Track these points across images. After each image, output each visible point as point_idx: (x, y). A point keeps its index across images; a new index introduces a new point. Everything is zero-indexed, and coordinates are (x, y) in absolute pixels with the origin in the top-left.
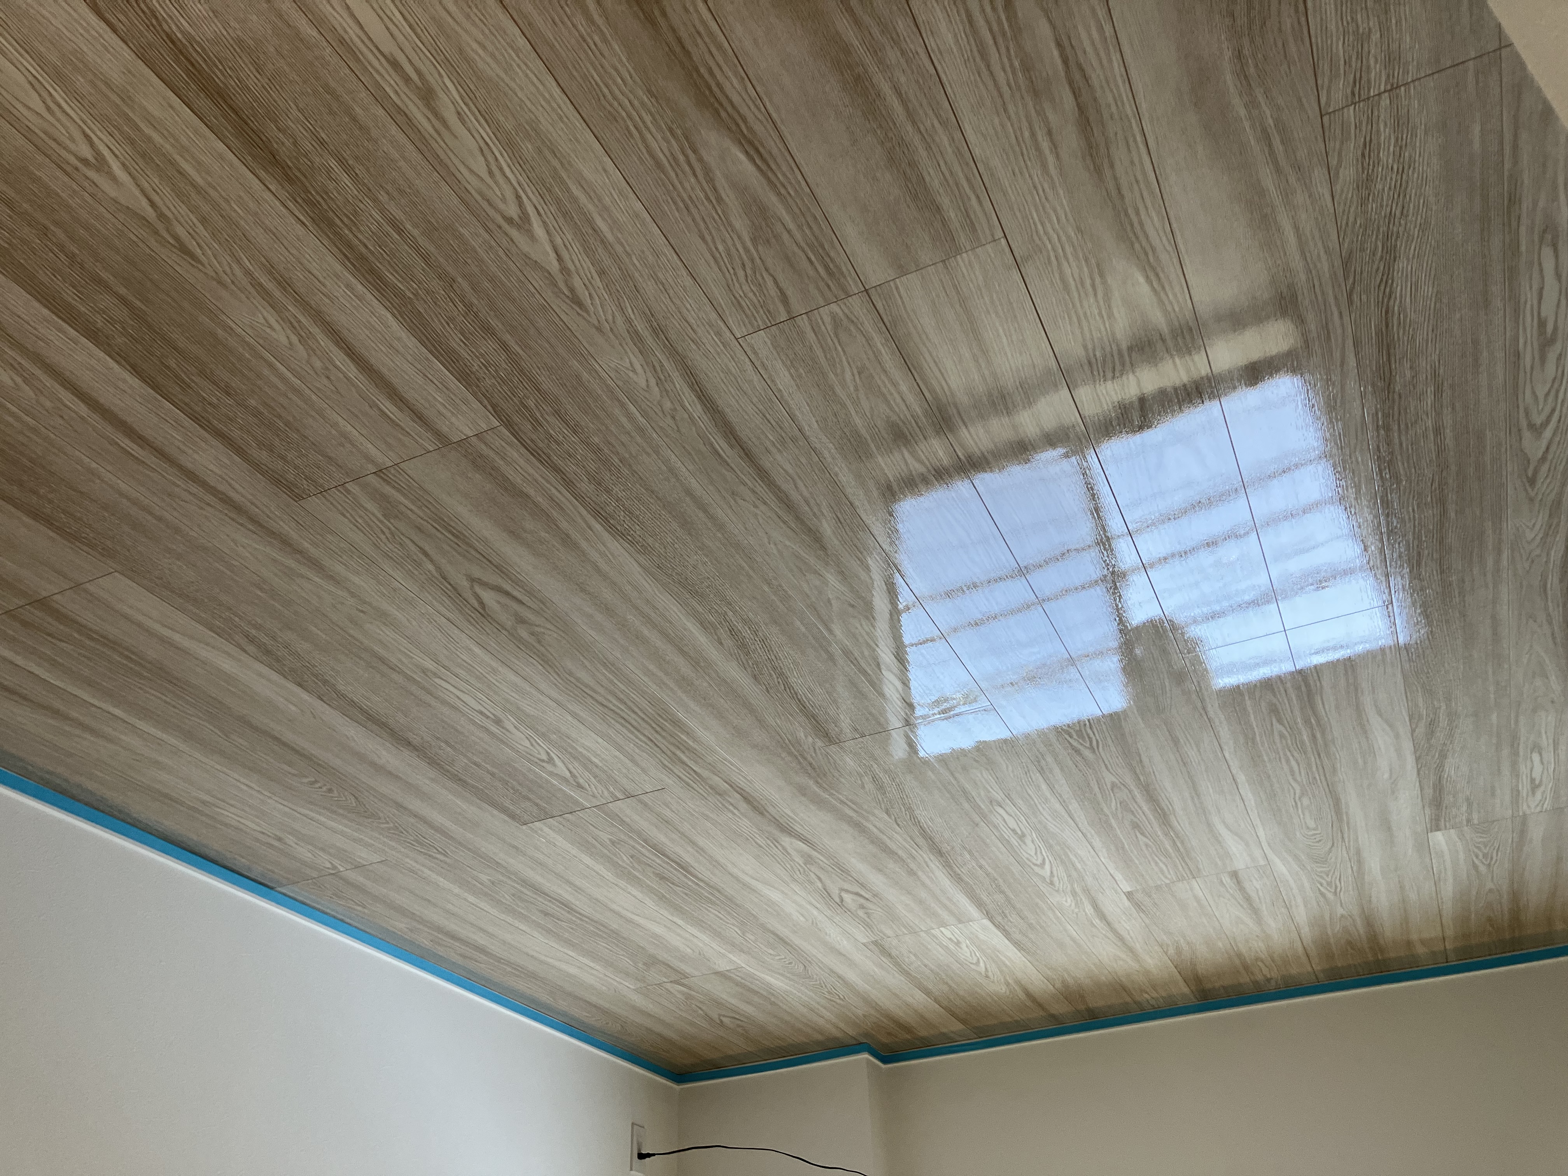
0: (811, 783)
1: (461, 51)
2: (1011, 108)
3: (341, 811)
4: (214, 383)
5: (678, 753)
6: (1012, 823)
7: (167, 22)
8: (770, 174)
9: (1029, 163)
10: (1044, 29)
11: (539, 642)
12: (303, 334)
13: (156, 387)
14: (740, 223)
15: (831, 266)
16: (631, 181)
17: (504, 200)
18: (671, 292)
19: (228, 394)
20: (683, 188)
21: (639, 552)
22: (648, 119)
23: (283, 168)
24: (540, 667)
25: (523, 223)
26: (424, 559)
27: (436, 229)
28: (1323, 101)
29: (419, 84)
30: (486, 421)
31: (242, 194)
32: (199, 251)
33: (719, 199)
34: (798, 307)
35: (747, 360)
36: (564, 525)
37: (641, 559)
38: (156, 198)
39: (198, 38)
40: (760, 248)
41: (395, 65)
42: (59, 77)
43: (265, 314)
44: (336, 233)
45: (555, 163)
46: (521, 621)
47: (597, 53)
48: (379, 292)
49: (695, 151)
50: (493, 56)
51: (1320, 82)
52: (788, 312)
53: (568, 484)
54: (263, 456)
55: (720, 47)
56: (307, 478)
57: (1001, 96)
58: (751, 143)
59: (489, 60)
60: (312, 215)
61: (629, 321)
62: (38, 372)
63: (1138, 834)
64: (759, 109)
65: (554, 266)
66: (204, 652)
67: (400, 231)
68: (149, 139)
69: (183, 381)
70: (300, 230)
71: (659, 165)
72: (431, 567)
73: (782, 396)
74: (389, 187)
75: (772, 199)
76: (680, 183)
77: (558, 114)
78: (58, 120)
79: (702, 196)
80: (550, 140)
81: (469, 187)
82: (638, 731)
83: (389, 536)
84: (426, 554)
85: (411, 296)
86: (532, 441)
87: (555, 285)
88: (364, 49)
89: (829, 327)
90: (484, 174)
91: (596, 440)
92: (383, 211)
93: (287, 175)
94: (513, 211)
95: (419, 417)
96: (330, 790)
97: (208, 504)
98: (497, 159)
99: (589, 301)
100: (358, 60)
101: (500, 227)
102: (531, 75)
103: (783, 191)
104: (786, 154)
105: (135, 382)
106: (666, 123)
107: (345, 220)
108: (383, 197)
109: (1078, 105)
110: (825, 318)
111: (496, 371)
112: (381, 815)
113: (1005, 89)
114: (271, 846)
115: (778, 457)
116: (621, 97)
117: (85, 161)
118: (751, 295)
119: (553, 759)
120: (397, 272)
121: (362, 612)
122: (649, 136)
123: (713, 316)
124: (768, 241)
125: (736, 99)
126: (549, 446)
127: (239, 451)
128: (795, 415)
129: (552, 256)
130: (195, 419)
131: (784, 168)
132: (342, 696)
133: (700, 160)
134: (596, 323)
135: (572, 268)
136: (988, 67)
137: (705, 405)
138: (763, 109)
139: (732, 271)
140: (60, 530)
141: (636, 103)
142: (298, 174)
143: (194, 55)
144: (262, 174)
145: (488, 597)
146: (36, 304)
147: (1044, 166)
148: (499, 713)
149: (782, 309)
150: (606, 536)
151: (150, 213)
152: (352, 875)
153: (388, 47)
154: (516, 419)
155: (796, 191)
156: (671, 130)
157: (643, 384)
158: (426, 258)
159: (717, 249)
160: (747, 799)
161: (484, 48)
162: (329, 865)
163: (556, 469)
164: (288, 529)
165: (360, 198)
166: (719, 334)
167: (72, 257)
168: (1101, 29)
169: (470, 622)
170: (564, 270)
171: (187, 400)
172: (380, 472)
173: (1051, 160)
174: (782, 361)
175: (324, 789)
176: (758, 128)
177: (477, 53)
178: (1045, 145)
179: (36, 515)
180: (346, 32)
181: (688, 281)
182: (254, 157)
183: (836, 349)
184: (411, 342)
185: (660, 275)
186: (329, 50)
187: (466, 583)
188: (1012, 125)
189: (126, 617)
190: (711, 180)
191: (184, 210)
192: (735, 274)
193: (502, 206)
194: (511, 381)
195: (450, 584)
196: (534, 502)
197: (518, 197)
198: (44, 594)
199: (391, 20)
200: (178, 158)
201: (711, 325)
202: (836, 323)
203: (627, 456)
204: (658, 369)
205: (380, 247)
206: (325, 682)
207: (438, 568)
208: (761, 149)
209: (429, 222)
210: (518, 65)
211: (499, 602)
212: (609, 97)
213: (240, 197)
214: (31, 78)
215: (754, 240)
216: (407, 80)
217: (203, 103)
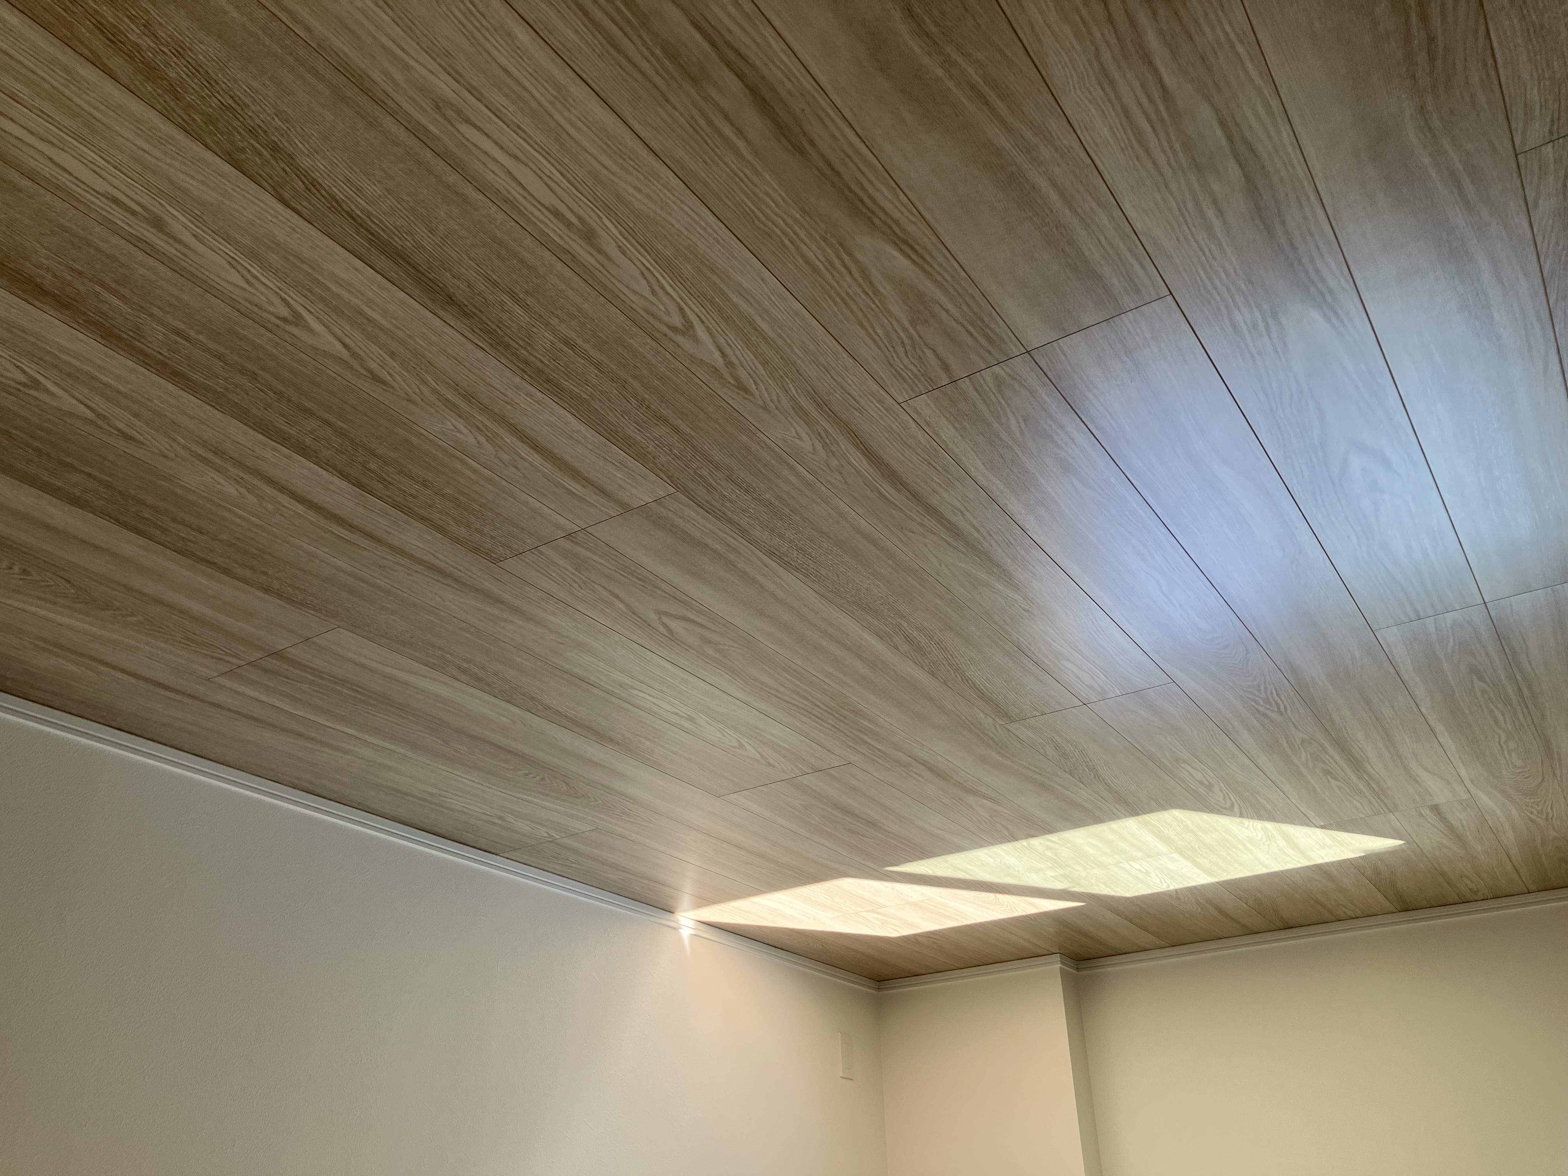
0: (994, 754)
1: (618, 196)
2: (1173, 186)
3: (554, 794)
4: (413, 479)
5: (862, 736)
6: (1199, 776)
7: (346, 203)
8: (926, 266)
9: (1193, 229)
10: (1206, 113)
11: (724, 657)
12: (490, 435)
13: (362, 487)
14: (897, 309)
15: (991, 335)
16: (789, 286)
17: (667, 312)
18: (833, 372)
19: (425, 486)
20: (841, 287)
21: (814, 581)
22: (802, 234)
23: (460, 306)
24: (727, 676)
25: (688, 329)
26: (614, 599)
27: (607, 343)
28: (1518, 141)
29: (580, 226)
30: (662, 489)
31: (425, 330)
32: (389, 378)
33: (876, 292)
34: (959, 371)
35: (910, 420)
36: (741, 565)
37: (816, 587)
38: (348, 341)
39: (375, 213)
40: (919, 328)
41: (557, 214)
42: (253, 256)
43: (454, 422)
44: (513, 354)
45: (715, 278)
46: (708, 642)
47: (750, 184)
48: (557, 396)
49: (850, 255)
50: (648, 197)
51: (1513, 126)
52: (950, 377)
53: (744, 533)
54: (462, 532)
55: (869, 165)
56: (503, 545)
57: (1161, 174)
58: (905, 242)
59: (645, 200)
60: (490, 341)
61: (793, 399)
62: (259, 483)
63: (1330, 779)
64: (912, 214)
65: (720, 362)
66: (423, 683)
67: (573, 347)
68: (338, 296)
69: (385, 480)
70: (479, 354)
71: (815, 270)
72: (621, 606)
73: (947, 446)
74: (559, 312)
75: (928, 287)
76: (837, 282)
77: (714, 238)
78: (257, 290)
79: (859, 290)
80: (708, 260)
81: (634, 306)
82: (820, 719)
83: (581, 584)
84: (617, 596)
85: (587, 397)
86: (707, 502)
87: (721, 377)
88: (527, 205)
89: (992, 386)
90: (647, 293)
91: (768, 496)
92: (554, 332)
93: (465, 313)
94: (677, 321)
95: (602, 491)
96: (543, 779)
97: (417, 571)
98: (658, 281)
99: (754, 387)
100: (521, 213)
101: (665, 335)
102: (686, 208)
103: (939, 278)
104: (941, 246)
105: (344, 484)
106: (821, 236)
107: (521, 342)
108: (554, 321)
109: (1244, 174)
110: (988, 379)
111: (671, 450)
112: (590, 795)
113: (1166, 168)
114: (494, 824)
115: (946, 495)
116: (774, 217)
117: (284, 320)
118: (912, 367)
119: (744, 746)
120: (572, 380)
121: (562, 643)
122: (804, 248)
123: (875, 387)
124: (926, 321)
125: (887, 206)
126: (723, 505)
127: (440, 529)
128: (960, 460)
129: (717, 354)
130: (400, 509)
131: (940, 259)
132: (548, 708)
133: (856, 261)
134: (760, 402)
135: (736, 361)
136: (1147, 150)
137: (870, 459)
138: (916, 213)
139: (891, 349)
140: (290, 600)
141: (789, 221)
142: (474, 310)
143: (373, 226)
144: (441, 313)
145: (674, 624)
146: (252, 432)
147: (1210, 231)
148: (692, 713)
149: (943, 375)
150: (781, 571)
151: (345, 354)
152: (568, 842)
153: (549, 199)
154: (691, 485)
155: (953, 277)
156: (825, 240)
157: (809, 447)
158: (598, 366)
159: (876, 332)
160: (931, 769)
161: (639, 191)
162: (546, 835)
163: (731, 522)
164: (489, 585)
165: (533, 323)
166: (881, 402)
167: (280, 394)
168: (1267, 106)
169: (659, 645)
170: (729, 364)
171: (389, 494)
172: (569, 536)
173: (1217, 224)
174: (946, 417)
175: (538, 778)
176: (911, 228)
177: (632, 195)
178: (1211, 213)
179: (267, 590)
180: (509, 192)
181: (849, 361)
182: (433, 301)
183: (1000, 403)
184: (590, 434)
185: (821, 359)
186: (494, 208)
187: (654, 617)
188: (1174, 199)
189: (352, 661)
190: (866, 277)
191: (374, 348)
192: (895, 352)
193: (666, 318)
194: (684, 456)
195: (639, 617)
196: (711, 549)
197: (681, 309)
198: (281, 648)
199: (550, 178)
200: (364, 307)
201: (872, 394)
202: (999, 383)
203: (797, 506)
204: (823, 434)
205: (554, 360)
206: (532, 698)
207: (628, 607)
208: (917, 247)
209: (599, 337)
210: (674, 203)
211: (685, 629)
212: (763, 219)
213: (424, 333)
214: (230, 260)
215: (913, 323)
216: (569, 225)
217: (384, 263)
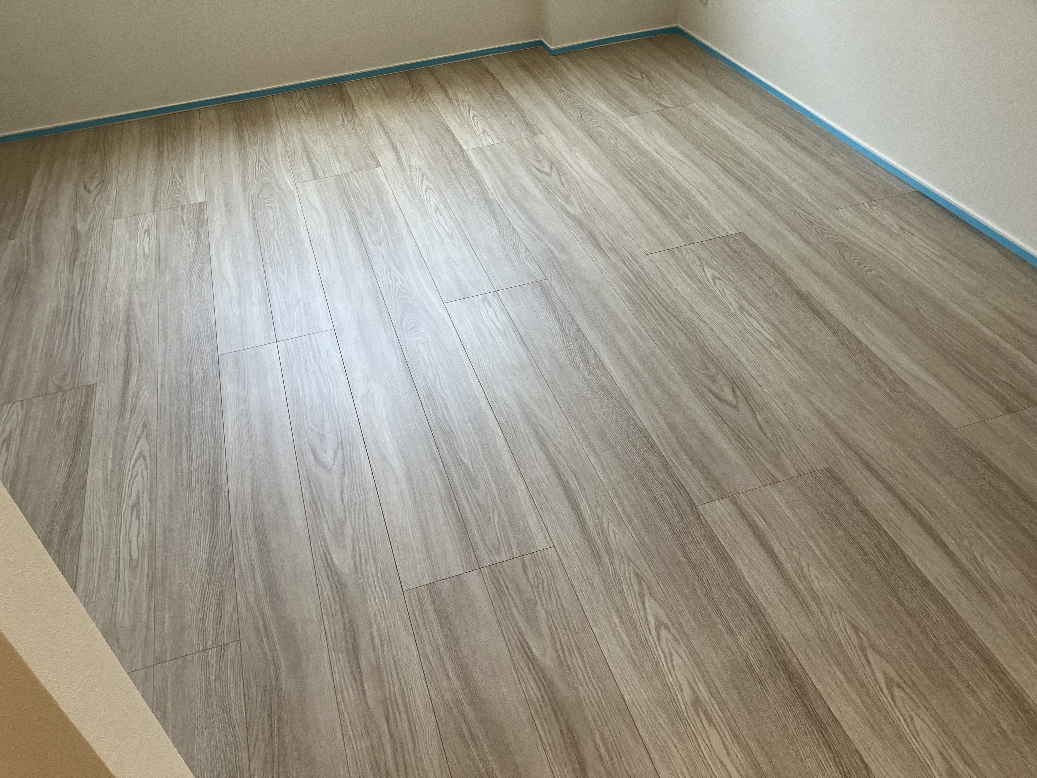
0: (557, 254)
1: (672, 724)
2: (392, 661)
3: (856, 249)
4: (861, 547)
5: (634, 280)
6: (441, 219)
7: (830, 758)
8: (521, 639)
9: (386, 631)
10: (371, 701)
11: (704, 363)
12: (800, 572)
13: (896, 547)
14: (542, 613)
15: (496, 584)
16: (595, 643)
17: (667, 640)
18: (585, 578)
19: (854, 539)
20: (568, 636)
21: (633, 419)
22: (581, 676)
23: (786, 670)
24: (707, 345)
25: (659, 625)
26: (761, 424)
27: (708, 626)
28: (238, 649)
29: (699, 709)
30: (706, 510)
31: (813, 658)
32: (848, 628)
33: (550, 628)
34: (518, 563)
35: (550, 534)
36: (673, 440)
37: (632, 414)
38: (864, 661)
39: (815, 747)
40: (533, 598)
41: (710, 721)
42: (900, 735)
43: (818, 586)
44: (765, 630)
45: (635, 658)
46: (712, 378)
47: (600, 715)
48: (750, 594)
49: (559, 656)
50: (656, 719)
52: (523, 559)
53: (665, 466)
54: (843, 498)
55: (536, 710)
56: (820, 482)
57: (396, 669)
58: (528, 657)
59: (659, 718)
60: (777, 642)
61: (612, 563)
62: (966, 563)
64: (521, 675)
65: (647, 599)
66: (915, 369)
67: (729, 628)
68: (858, 695)
69: (878, 549)
70: (786, 634)
71: (579, 651)
72: (759, 418)
73: (535, 510)
74: (729, 653)
75: (522, 625)
76: (569, 639)
77: (628, 684)
78: (908, 712)
79: (559, 631)
80: (635, 670)
81: (685, 648)
82: (655, 297)
83: (779, 440)
84: (760, 427)
85: (732, 589)
86: (681, 494)
87: (649, 588)
88: (725, 732)
89: (503, 549)
90: (675, 656)
91: (644, 492)
92: (736, 640)
93: (786, 667)
94: (663, 632)
95: (744, 515)
96: (859, 264)
97: (884, 469)
98: (666, 663)
99: (632, 576)
100: (730, 726)
101: (673, 624)
102: (638, 708)
103: (516, 629)
104: (511, 649)
105: (909, 552)
106: (571, 673)
107: (759, 638)
108: (734, 648)
109: (358, 660)
110: (504, 555)
111: (693, 540)
112: (831, 245)
113: (394, 672)
114: (909, 224)
115: (542, 473)
116: (593, 690)
117: (899, 686)
118: (542, 572)
119: (713, 279)
120: (737, 604)
121: (808, 391)
122: (582, 667)
123: (564, 562)
124: (528, 602)
125: (532, 683)
126: (672, 490)
127: (857, 503)
128: (529, 498)
129: (647, 605)
130: (878, 526)
131: (513, 642)
132: (835, 333)
133: (557, 651)
134: (631, 564)
135: (637, 597)
136: (401, 686)
137: (578, 509)
138: (519, 675)
139: (550, 586)
140: (982, 458)
141: (585, 686)
142: (778, 666)
143: (819, 739)
144: (799, 668)
145: (729, 396)
146: (954, 605)
147: (379, 629)
148: (740, 315)
149: (527, 562)
150: (650, 431)
151: (869, 652)
152: (859, 198)
153: (712, 731)
154: (688, 509)
155: (509, 629)
156: (569, 669)
157: (611, 524)
158: (718, 611)
159: (556, 600)
160: (597, 245)
161: (660, 724)
162: (874, 207)
163: (671, 475)
164: (840, 449)
165: (747, 649)
166: (564, 550)
167: (924, 631)
168: (343, 698)
169: (744, 379)
170: (642, 596)
171: (880, 537)
172: (775, 481)
173: (375, 632)
174: (531, 531)
175: (863, 266)
176: (523, 665)
177: (665, 723)
178: (377, 640)
179: (996, 471)
180: (732, 741)
181: (575, 583)
182: (801, 678)
183: (501, 536)
184: (738, 562)
185: (589, 587)
186: (744, 733)
187: (740, 405)
188: (392, 652)
189: (959, 397)
190: (553, 639)
191: (849, 652)
192: (549, 585)
193: (669, 636)
194: (685, 533)
195: (750, 406)
196: (688, 455)
197: (659, 640)
198: (1007, 417)
199: (707, 745)
200: (845, 684)
201: (567, 556)
202: (498, 551)
203: (628, 481)
204: (601, 532)
205: (743, 620)
206: (843, 343)
207: (755, 417)
208: (523, 653)
209: (711, 631)
210: (643, 712)
211: (723, 391)
212: (599, 691)
213: (815, 657)
214: (917, 737)
215: (535, 603)
216: (705, 712)
217: (821, 711)
